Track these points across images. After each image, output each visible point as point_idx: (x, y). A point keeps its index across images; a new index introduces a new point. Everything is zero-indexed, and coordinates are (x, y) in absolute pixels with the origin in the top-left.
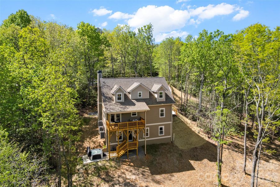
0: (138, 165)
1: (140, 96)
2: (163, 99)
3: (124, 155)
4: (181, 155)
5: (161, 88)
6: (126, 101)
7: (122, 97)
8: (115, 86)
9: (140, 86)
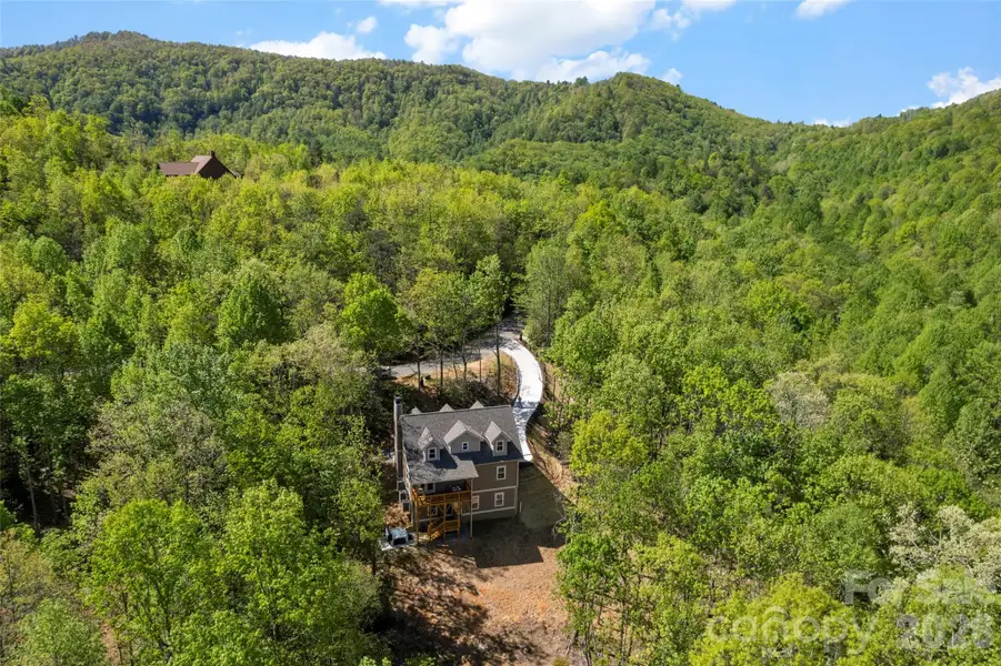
0: (459, 553)
1: (465, 448)
2: (504, 451)
3: (440, 539)
4: (526, 538)
5: (501, 436)
6: (443, 460)
7: (437, 454)
8: (426, 432)
9: (466, 435)
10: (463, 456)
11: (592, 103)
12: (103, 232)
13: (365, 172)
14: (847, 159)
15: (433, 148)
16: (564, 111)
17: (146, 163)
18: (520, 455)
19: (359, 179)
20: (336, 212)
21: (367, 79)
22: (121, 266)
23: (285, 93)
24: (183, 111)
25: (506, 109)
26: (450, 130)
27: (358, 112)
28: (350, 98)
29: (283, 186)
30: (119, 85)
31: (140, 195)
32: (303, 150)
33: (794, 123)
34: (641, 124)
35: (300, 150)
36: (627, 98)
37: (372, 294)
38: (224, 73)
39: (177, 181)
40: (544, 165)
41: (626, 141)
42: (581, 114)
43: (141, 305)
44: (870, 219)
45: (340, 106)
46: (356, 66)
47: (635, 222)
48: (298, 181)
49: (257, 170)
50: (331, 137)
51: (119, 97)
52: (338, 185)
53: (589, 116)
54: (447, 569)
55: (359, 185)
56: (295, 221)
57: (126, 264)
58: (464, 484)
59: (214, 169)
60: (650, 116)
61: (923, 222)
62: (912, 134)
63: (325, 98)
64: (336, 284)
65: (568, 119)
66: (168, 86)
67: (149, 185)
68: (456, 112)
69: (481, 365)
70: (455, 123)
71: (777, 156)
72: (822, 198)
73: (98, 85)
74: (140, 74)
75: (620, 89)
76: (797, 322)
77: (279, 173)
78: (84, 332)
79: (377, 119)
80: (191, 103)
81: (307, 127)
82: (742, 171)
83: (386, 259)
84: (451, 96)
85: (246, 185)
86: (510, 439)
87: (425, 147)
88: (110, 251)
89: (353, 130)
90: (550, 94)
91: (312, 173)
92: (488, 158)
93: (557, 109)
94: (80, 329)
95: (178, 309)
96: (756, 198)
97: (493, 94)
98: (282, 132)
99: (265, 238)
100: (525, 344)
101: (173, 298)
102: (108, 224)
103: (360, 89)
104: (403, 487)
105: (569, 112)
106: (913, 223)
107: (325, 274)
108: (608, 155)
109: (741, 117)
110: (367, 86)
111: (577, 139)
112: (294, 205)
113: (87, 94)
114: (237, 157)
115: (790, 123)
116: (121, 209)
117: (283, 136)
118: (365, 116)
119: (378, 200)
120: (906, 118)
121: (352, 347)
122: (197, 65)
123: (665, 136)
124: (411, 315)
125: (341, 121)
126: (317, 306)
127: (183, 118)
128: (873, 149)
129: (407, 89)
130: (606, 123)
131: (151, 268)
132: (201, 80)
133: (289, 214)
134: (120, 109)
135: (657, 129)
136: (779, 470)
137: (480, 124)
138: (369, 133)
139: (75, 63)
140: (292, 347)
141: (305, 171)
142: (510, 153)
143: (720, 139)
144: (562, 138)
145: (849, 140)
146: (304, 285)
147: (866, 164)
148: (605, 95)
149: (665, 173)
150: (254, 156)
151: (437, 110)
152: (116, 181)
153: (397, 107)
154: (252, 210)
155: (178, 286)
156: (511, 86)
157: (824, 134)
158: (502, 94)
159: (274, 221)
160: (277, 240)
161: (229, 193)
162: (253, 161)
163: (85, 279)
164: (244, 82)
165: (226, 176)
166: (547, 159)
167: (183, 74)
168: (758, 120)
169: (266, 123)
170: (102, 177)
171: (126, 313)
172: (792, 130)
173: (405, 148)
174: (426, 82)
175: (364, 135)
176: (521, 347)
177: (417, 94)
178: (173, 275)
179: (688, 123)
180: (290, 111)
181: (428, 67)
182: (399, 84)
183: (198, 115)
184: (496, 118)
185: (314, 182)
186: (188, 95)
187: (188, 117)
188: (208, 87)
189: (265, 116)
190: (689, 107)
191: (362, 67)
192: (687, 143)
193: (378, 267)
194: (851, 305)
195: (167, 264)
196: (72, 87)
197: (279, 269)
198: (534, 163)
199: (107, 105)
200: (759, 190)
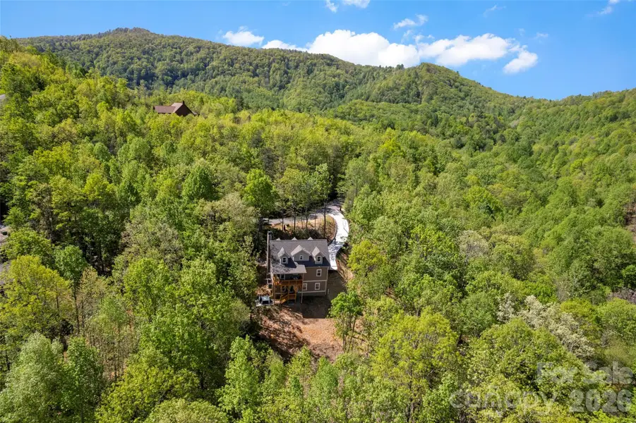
0: (295, 310)
1: (301, 259)
2: (321, 262)
3: (285, 303)
5: (319, 254)
6: (290, 263)
7: (287, 260)
8: (282, 250)
9: (302, 252)
10: (300, 263)
11: (405, 80)
12: (126, 141)
13: (265, 116)
14: (555, 121)
15: (310, 103)
16: (388, 84)
17: (147, 106)
18: (329, 265)
19: (261, 120)
20: (247, 137)
21: (274, 61)
22: (135, 159)
23: (226, 67)
24: (167, 74)
25: (354, 82)
26: (320, 92)
27: (267, 79)
28: (263, 71)
29: (220, 122)
30: (132, 59)
31: (144, 123)
32: (233, 102)
33: (527, 97)
34: (433, 94)
35: (232, 102)
36: (427, 78)
37: (260, 179)
38: (192, 54)
39: (164, 117)
40: (373, 116)
41: (424, 103)
42: (398, 87)
43: (145, 179)
44: (557, 157)
45: (257, 76)
46: (267, 52)
47: (412, 151)
48: (228, 120)
49: (207, 112)
50: (251, 94)
51: (132, 66)
52: (250, 123)
53: (403, 88)
54: (287, 317)
55: (260, 123)
56: (225, 141)
57: (138, 158)
58: (299, 276)
59: (184, 111)
60: (439, 90)
61: (587, 160)
62: (597, 107)
63: (248, 70)
64: (243, 174)
65: (391, 89)
66: (159, 60)
67: (149, 118)
68: (324, 82)
69: (316, 221)
70: (324, 89)
71: (513, 117)
72: (535, 143)
73: (120, 59)
74: (144, 52)
75: (423, 73)
76: (490, 209)
77: (219, 114)
78: (117, 190)
79: (278, 84)
80: (171, 71)
81: (237, 87)
82: (489, 125)
83: (270, 163)
84: (322, 73)
85: (200, 120)
86: (324, 256)
87: (305, 102)
88: (131, 152)
89: (263, 90)
90: (381, 74)
91: (237, 116)
92: (340, 110)
93: (384, 83)
94: (116, 189)
95: (163, 182)
96: (495, 142)
97: (347, 72)
98: (223, 89)
99: (209, 148)
100: (342, 213)
101: (161, 176)
102: (129, 138)
103: (269, 66)
104: (269, 276)
105: (391, 85)
106: (581, 160)
107: (238, 169)
108: (412, 112)
109: (495, 92)
110: (273, 64)
111: (394, 101)
112: (225, 132)
113: (115, 63)
114: (197, 104)
115: (525, 98)
116: (134, 130)
117: (223, 92)
118: (271, 82)
119: (269, 132)
120: (596, 97)
121: (248, 205)
122: (176, 48)
123: (447, 101)
124: (281, 192)
125: (257, 85)
126: (232, 184)
127: (167, 79)
128: (571, 115)
129: (297, 67)
130: (412, 93)
131: (150, 161)
132: (178, 57)
133: (222, 136)
134: (132, 73)
135: (442, 98)
136: (452, 276)
137: (338, 90)
138: (273, 92)
139: (108, 45)
140: (217, 203)
141: (232, 114)
142: (353, 108)
143: (480, 105)
144: (385, 101)
145: (558, 108)
146: (226, 173)
147: (566, 124)
148: (413, 76)
149: (442, 124)
150: (206, 104)
151: (313, 80)
152: (132, 115)
153: (290, 78)
154: (203, 134)
155: (164, 170)
156: (358, 68)
157: (543, 105)
158: (352, 73)
159: (214, 140)
160: (215, 150)
161: (191, 124)
162: (204, 107)
163: (118, 164)
164: (203, 60)
165: (190, 115)
166: (375, 112)
167: (168, 53)
168: (505, 94)
169: (214, 83)
170: (125, 113)
171: (137, 182)
172: (525, 101)
173: (294, 102)
174: (308, 63)
175: (270, 93)
176: (340, 214)
177: (302, 71)
178: (161, 165)
179: (462, 95)
180: (227, 78)
181: (309, 55)
182: (292, 64)
183: (176, 78)
184: (348, 86)
185: (237, 120)
186: (170, 66)
187: (170, 78)
188: (182, 61)
189: (214, 80)
190: (463, 85)
191: (271, 53)
192: (461, 107)
193: (266, 167)
194: (529, 203)
195: (158, 159)
196: (106, 59)
197: (215, 165)
198: (367, 114)
199: (125, 70)
200: (497, 136)
